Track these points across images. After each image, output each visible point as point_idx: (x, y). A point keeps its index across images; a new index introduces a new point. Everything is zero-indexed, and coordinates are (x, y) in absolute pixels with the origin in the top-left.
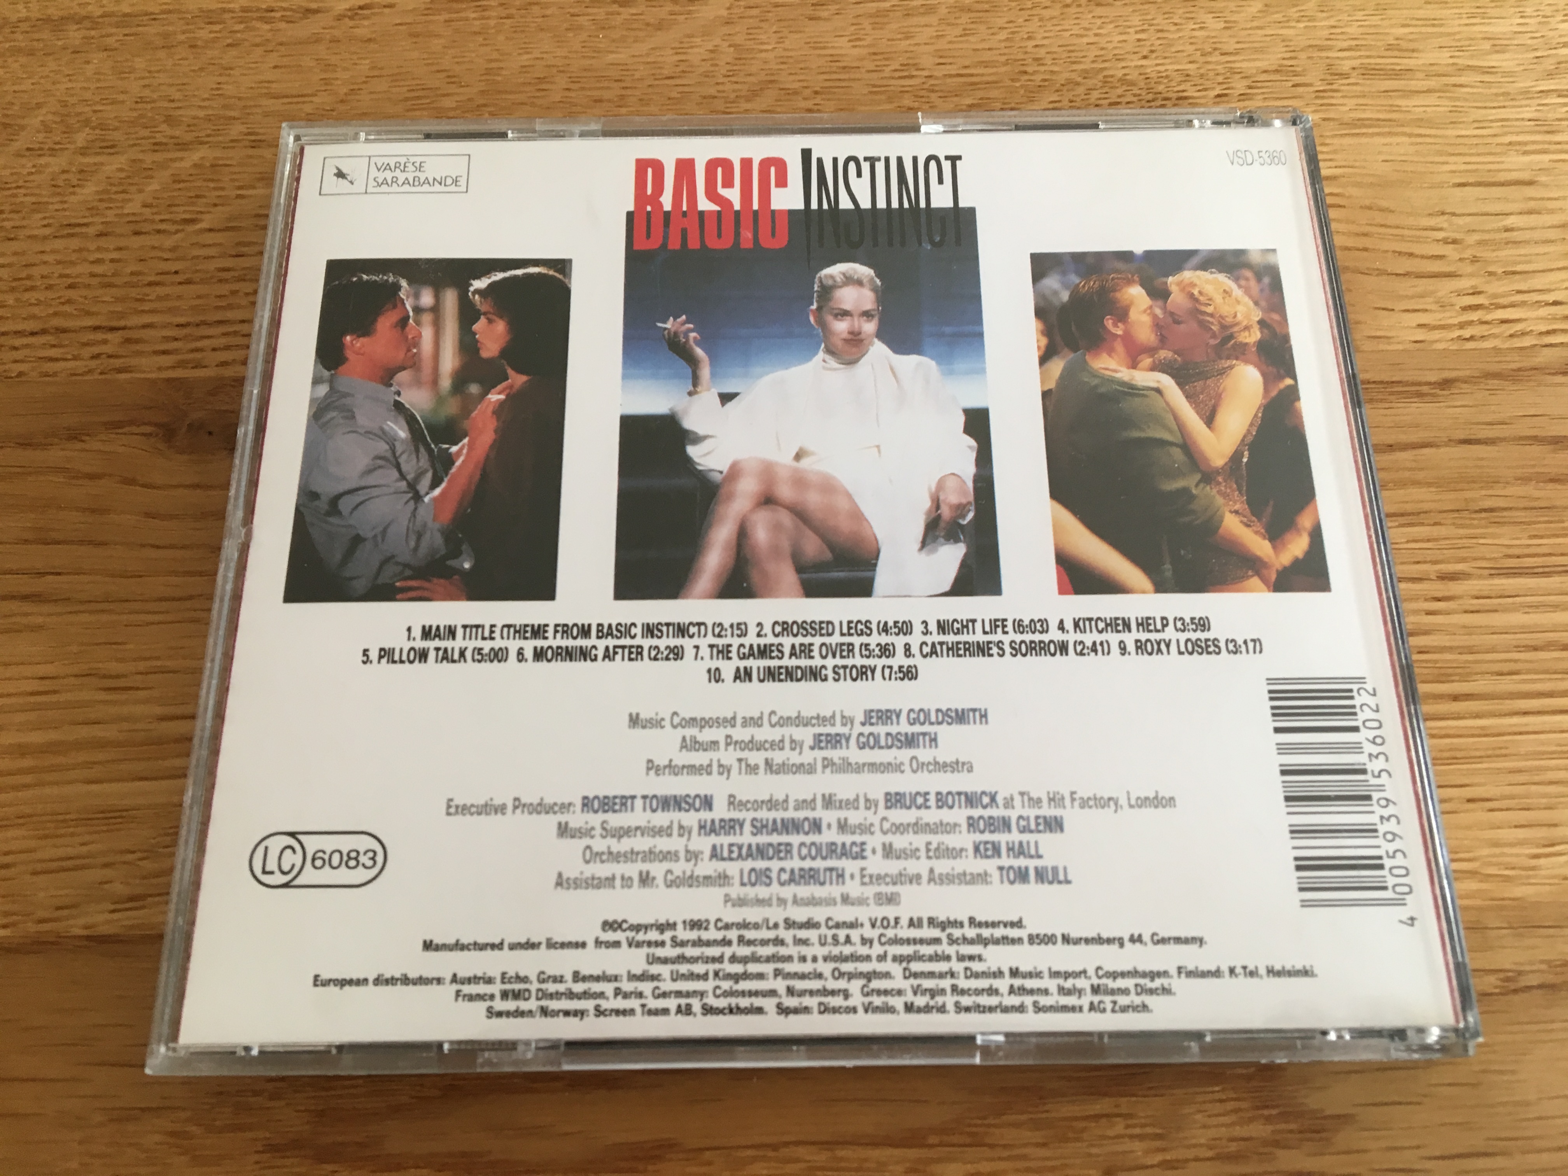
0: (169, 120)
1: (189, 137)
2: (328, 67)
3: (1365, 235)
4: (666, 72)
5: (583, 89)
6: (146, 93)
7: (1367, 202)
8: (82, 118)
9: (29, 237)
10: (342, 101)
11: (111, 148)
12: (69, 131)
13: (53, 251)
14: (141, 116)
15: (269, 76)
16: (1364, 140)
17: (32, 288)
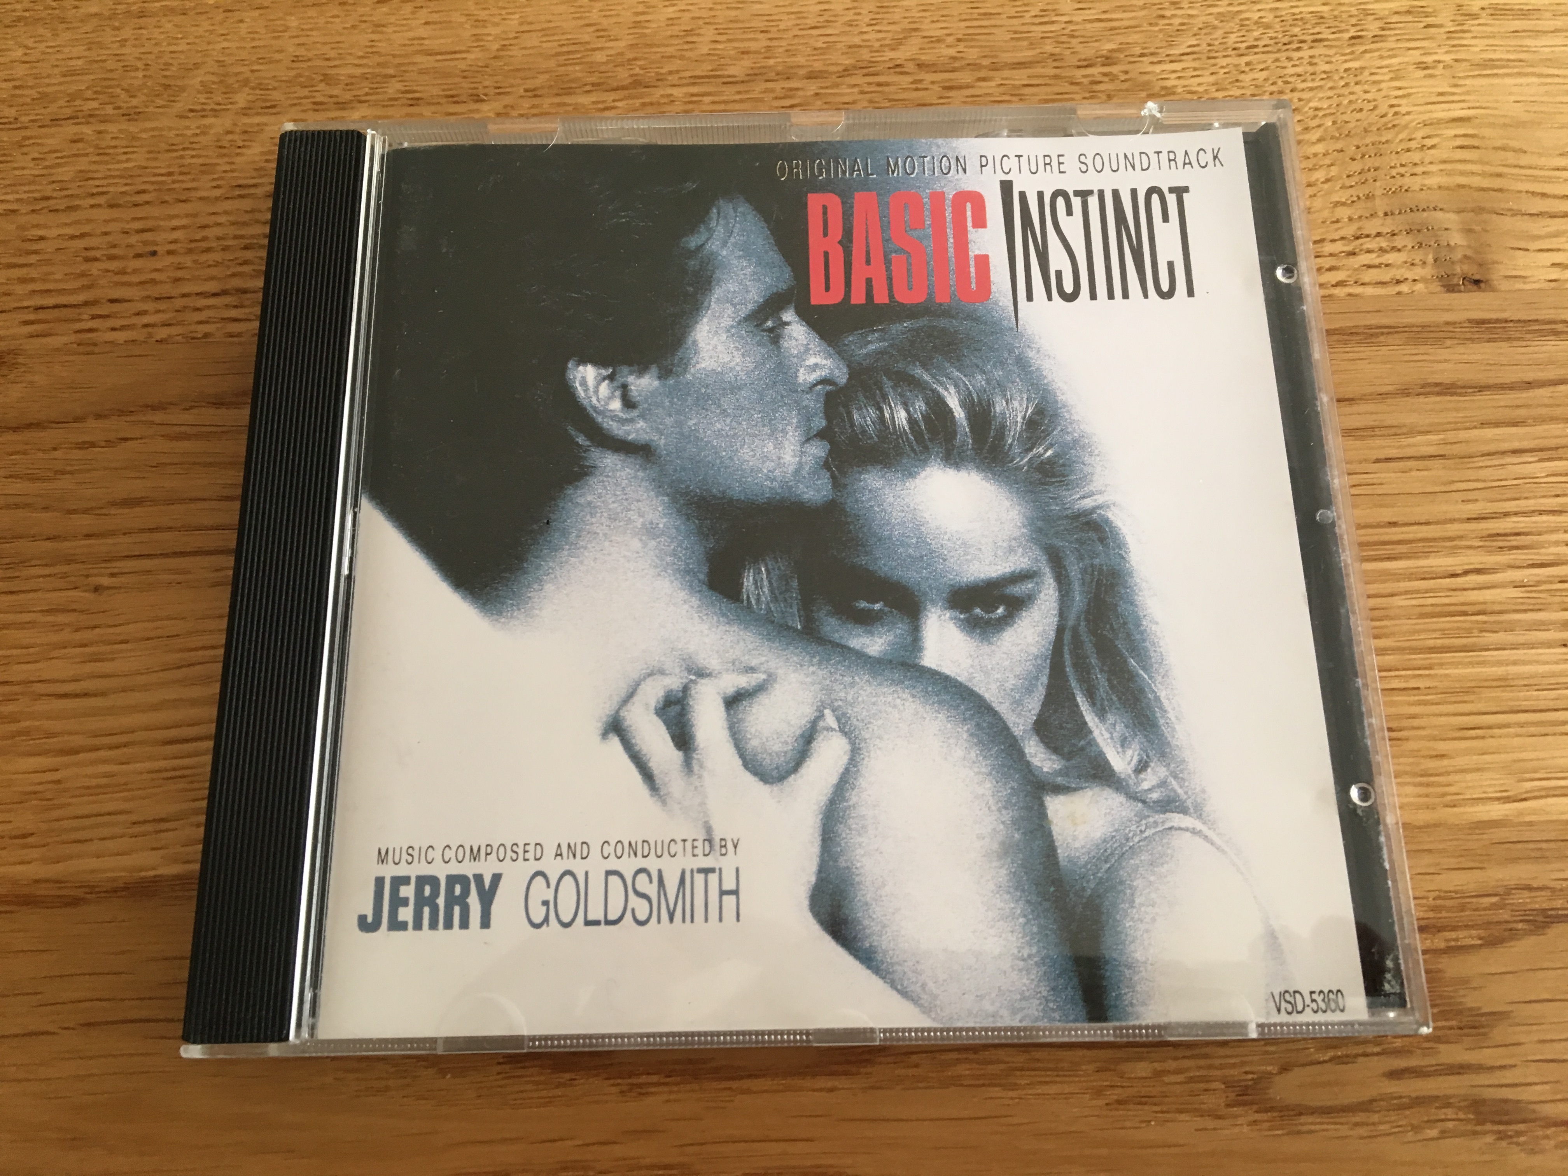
0: (327, 79)
1: (348, 96)
2: (479, 23)
3: (1499, 175)
4: (811, 22)
5: (730, 41)
6: (301, 52)
7: (1499, 143)
8: (240, 78)
9: (200, 198)
10: (495, 57)
11: (271, 108)
12: (229, 91)
13: (226, 213)
14: (299, 75)
15: (422, 32)
16: (1496, 81)
17: (208, 250)
